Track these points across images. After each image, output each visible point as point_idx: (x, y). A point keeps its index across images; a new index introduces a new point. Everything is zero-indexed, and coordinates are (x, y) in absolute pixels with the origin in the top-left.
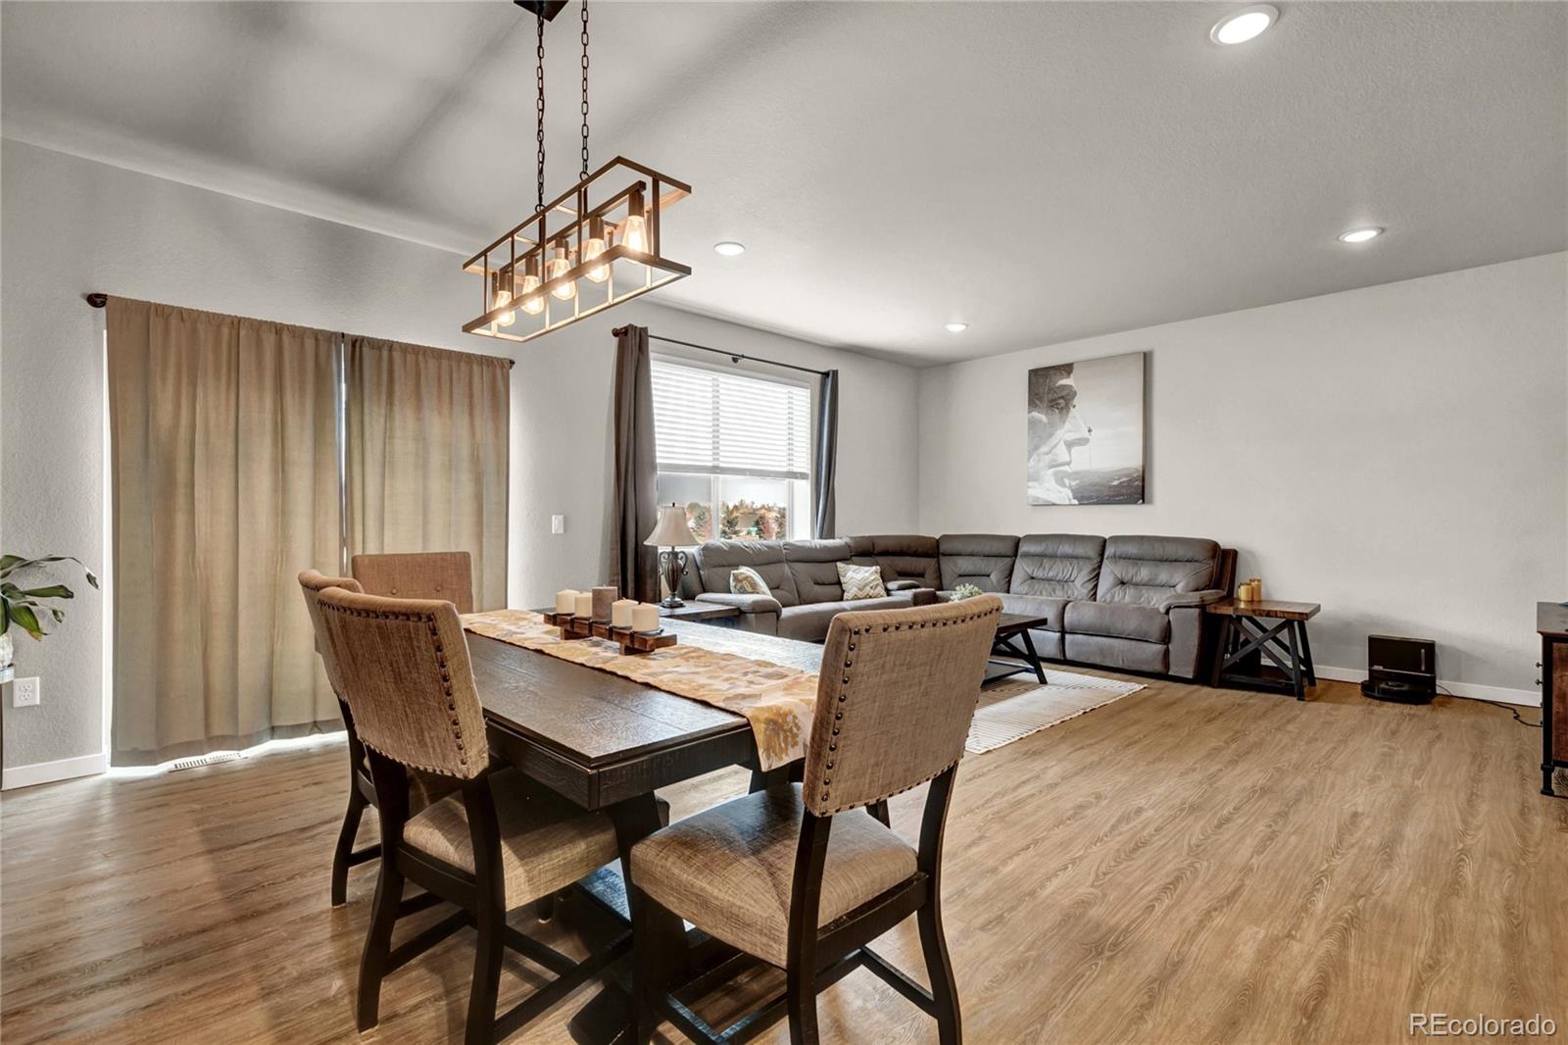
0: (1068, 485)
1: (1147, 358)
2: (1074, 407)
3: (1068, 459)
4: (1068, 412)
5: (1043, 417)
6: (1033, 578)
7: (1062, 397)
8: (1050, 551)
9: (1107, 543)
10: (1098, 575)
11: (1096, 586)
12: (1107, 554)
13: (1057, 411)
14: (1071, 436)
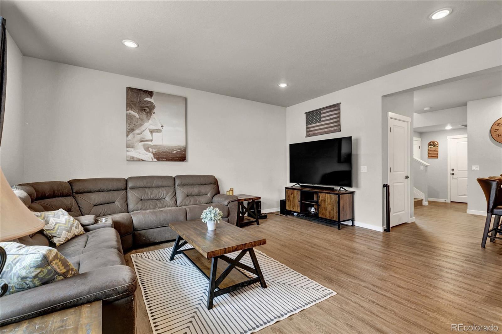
0: (151, 151)
1: (186, 99)
2: (154, 113)
3: (152, 139)
4: (151, 115)
5: (137, 115)
6: (141, 200)
7: (147, 107)
8: (149, 185)
9: (175, 179)
10: (175, 194)
11: (176, 199)
12: (177, 184)
13: (145, 113)
14: (153, 127)
